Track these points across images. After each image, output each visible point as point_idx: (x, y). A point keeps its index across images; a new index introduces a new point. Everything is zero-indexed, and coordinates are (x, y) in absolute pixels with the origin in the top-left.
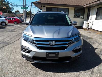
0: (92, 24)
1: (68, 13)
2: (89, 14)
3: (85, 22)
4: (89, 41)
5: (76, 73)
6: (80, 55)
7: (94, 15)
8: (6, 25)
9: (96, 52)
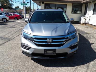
0: (89, 20)
1: (66, 8)
2: (86, 9)
3: (82, 17)
4: (86, 36)
5: (72, 68)
6: (76, 51)
7: (91, 10)
8: (7, 21)
9: (92, 47)
